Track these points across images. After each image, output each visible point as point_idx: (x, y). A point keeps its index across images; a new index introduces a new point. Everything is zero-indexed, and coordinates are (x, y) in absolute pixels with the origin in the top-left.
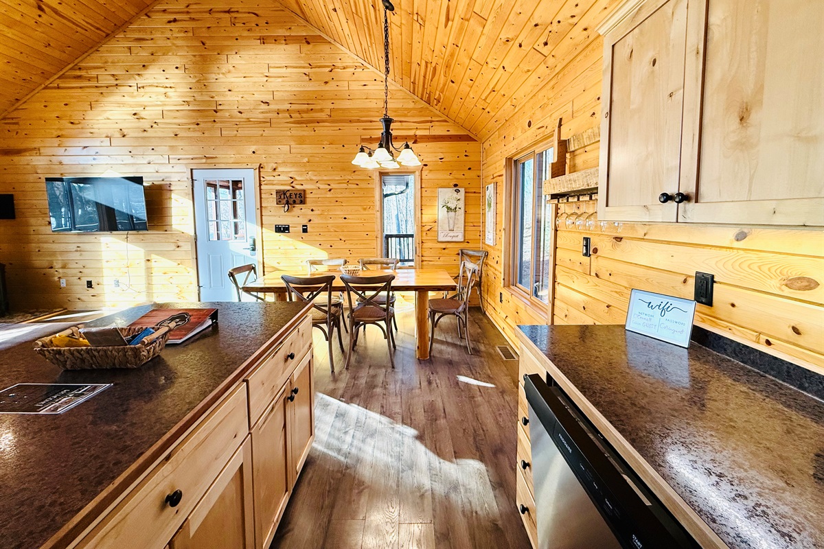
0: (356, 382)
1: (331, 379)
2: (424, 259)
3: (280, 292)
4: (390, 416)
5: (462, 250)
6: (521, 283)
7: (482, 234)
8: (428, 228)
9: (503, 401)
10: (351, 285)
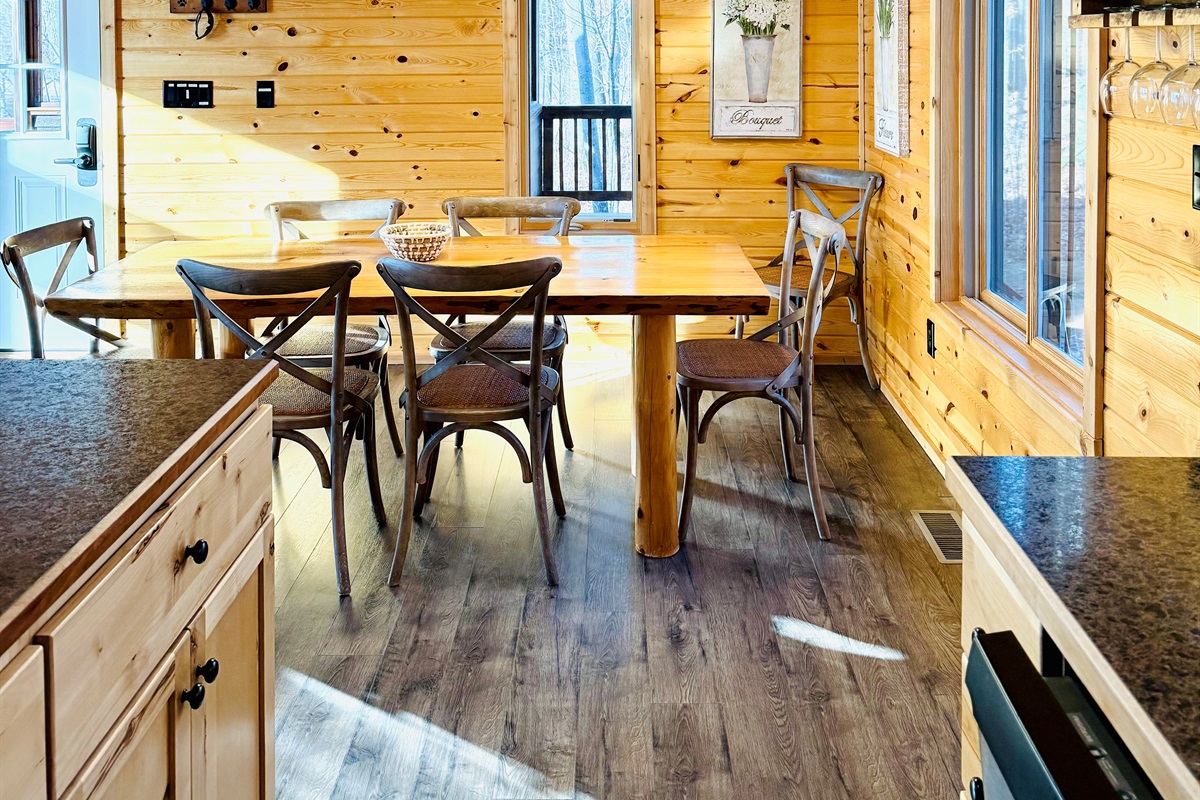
0: (423, 636)
1: (338, 623)
2: (666, 195)
3: (172, 317)
4: (536, 762)
5: (793, 169)
6: (997, 285)
7: (862, 114)
8: (678, 90)
9: (930, 710)
10: (411, 292)
